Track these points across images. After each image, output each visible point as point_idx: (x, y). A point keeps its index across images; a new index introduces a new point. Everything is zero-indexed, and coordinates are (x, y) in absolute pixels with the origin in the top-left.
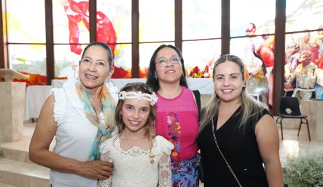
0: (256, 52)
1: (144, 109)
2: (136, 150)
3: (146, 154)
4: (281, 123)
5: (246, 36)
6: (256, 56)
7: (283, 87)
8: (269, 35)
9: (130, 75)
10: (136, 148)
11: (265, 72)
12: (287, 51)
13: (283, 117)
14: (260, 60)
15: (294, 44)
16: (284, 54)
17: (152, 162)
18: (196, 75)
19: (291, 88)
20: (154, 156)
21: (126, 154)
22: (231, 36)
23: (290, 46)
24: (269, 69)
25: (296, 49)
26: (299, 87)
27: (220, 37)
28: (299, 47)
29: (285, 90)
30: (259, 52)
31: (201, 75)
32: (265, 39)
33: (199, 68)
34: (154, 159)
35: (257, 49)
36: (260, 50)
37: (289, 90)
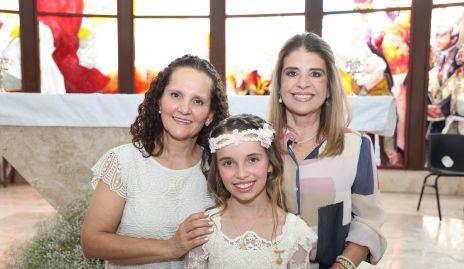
0: (373, 44)
1: (253, 158)
2: (251, 238)
3: (269, 245)
4: (436, 186)
5: (355, 11)
6: (374, 51)
7: (425, 113)
8: (399, 9)
9: (113, 85)
10: (251, 234)
11: (390, 84)
12: (434, 42)
13: (440, 175)
14: (381, 59)
15: (447, 29)
16: (428, 48)
17: (279, 262)
18: (252, 87)
19: (440, 115)
20: (283, 252)
21: (232, 243)
22: (325, 10)
23: (441, 32)
24: (399, 78)
25: (452, 38)
26: (457, 114)
27: (303, 10)
28: (458, 35)
29: (429, 119)
30: (379, 43)
31: (264, 88)
32: (392, 17)
33: (259, 73)
34: (282, 256)
35: (375, 37)
36: (382, 39)
37: (437, 119)
